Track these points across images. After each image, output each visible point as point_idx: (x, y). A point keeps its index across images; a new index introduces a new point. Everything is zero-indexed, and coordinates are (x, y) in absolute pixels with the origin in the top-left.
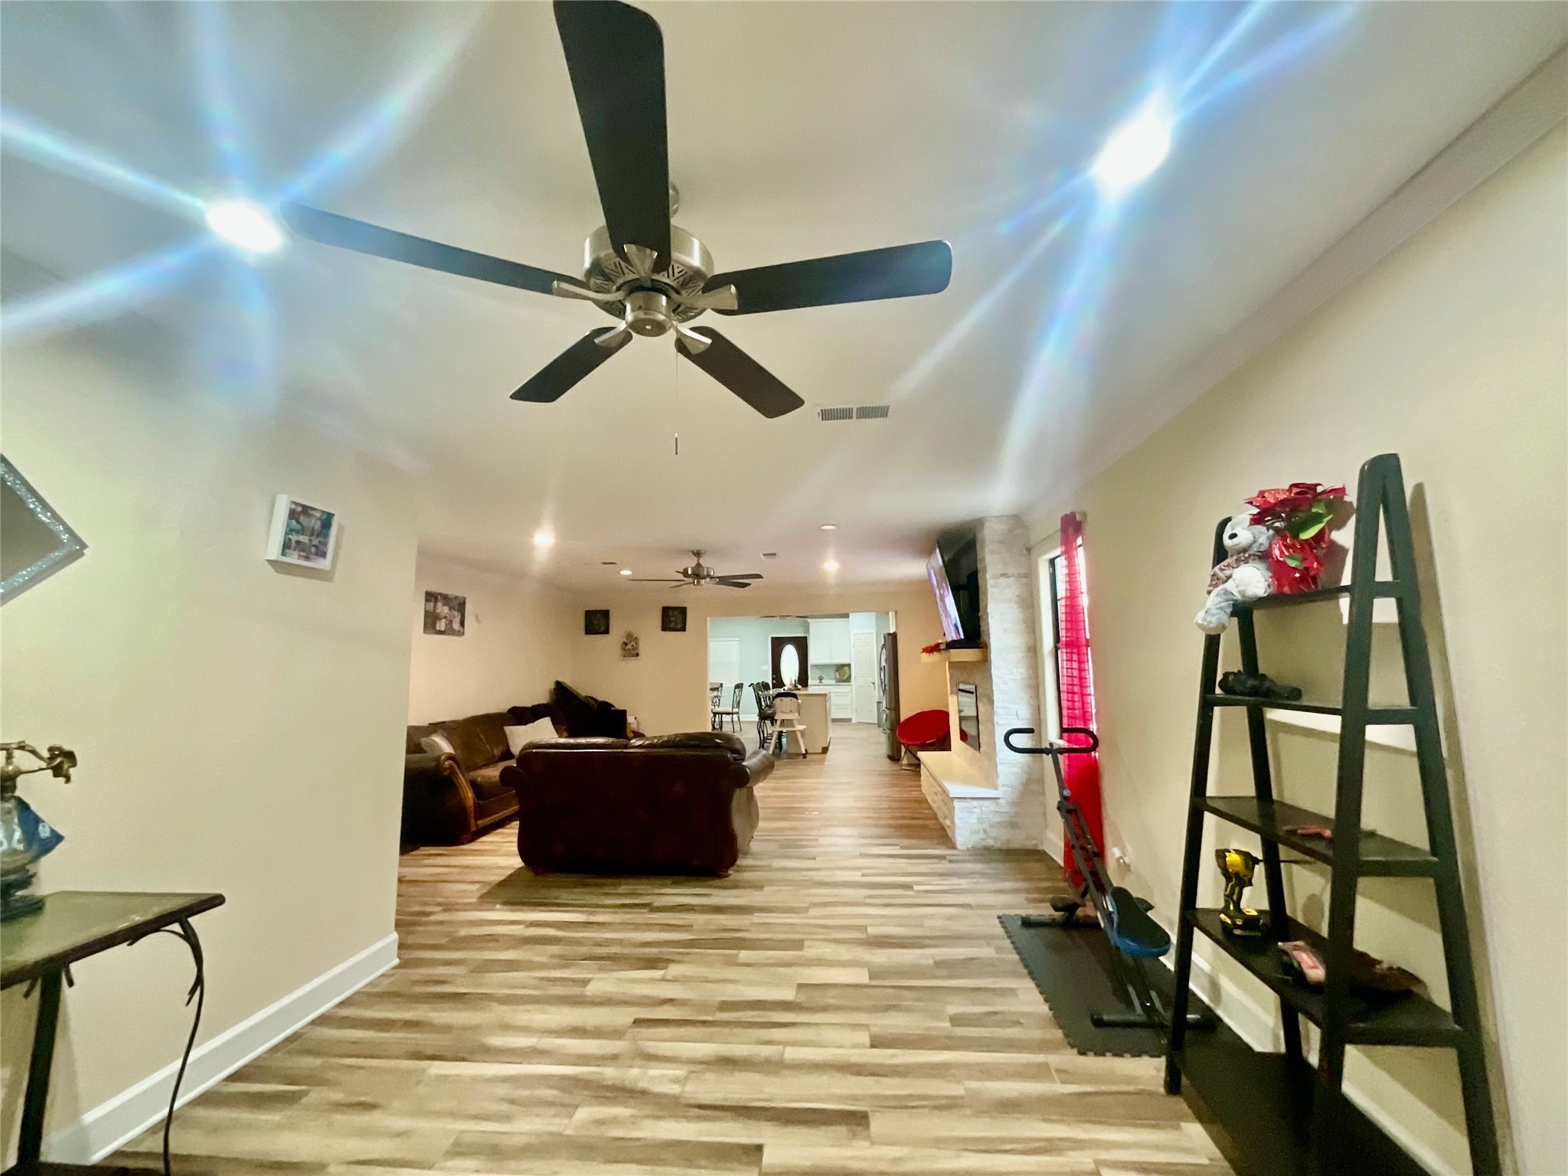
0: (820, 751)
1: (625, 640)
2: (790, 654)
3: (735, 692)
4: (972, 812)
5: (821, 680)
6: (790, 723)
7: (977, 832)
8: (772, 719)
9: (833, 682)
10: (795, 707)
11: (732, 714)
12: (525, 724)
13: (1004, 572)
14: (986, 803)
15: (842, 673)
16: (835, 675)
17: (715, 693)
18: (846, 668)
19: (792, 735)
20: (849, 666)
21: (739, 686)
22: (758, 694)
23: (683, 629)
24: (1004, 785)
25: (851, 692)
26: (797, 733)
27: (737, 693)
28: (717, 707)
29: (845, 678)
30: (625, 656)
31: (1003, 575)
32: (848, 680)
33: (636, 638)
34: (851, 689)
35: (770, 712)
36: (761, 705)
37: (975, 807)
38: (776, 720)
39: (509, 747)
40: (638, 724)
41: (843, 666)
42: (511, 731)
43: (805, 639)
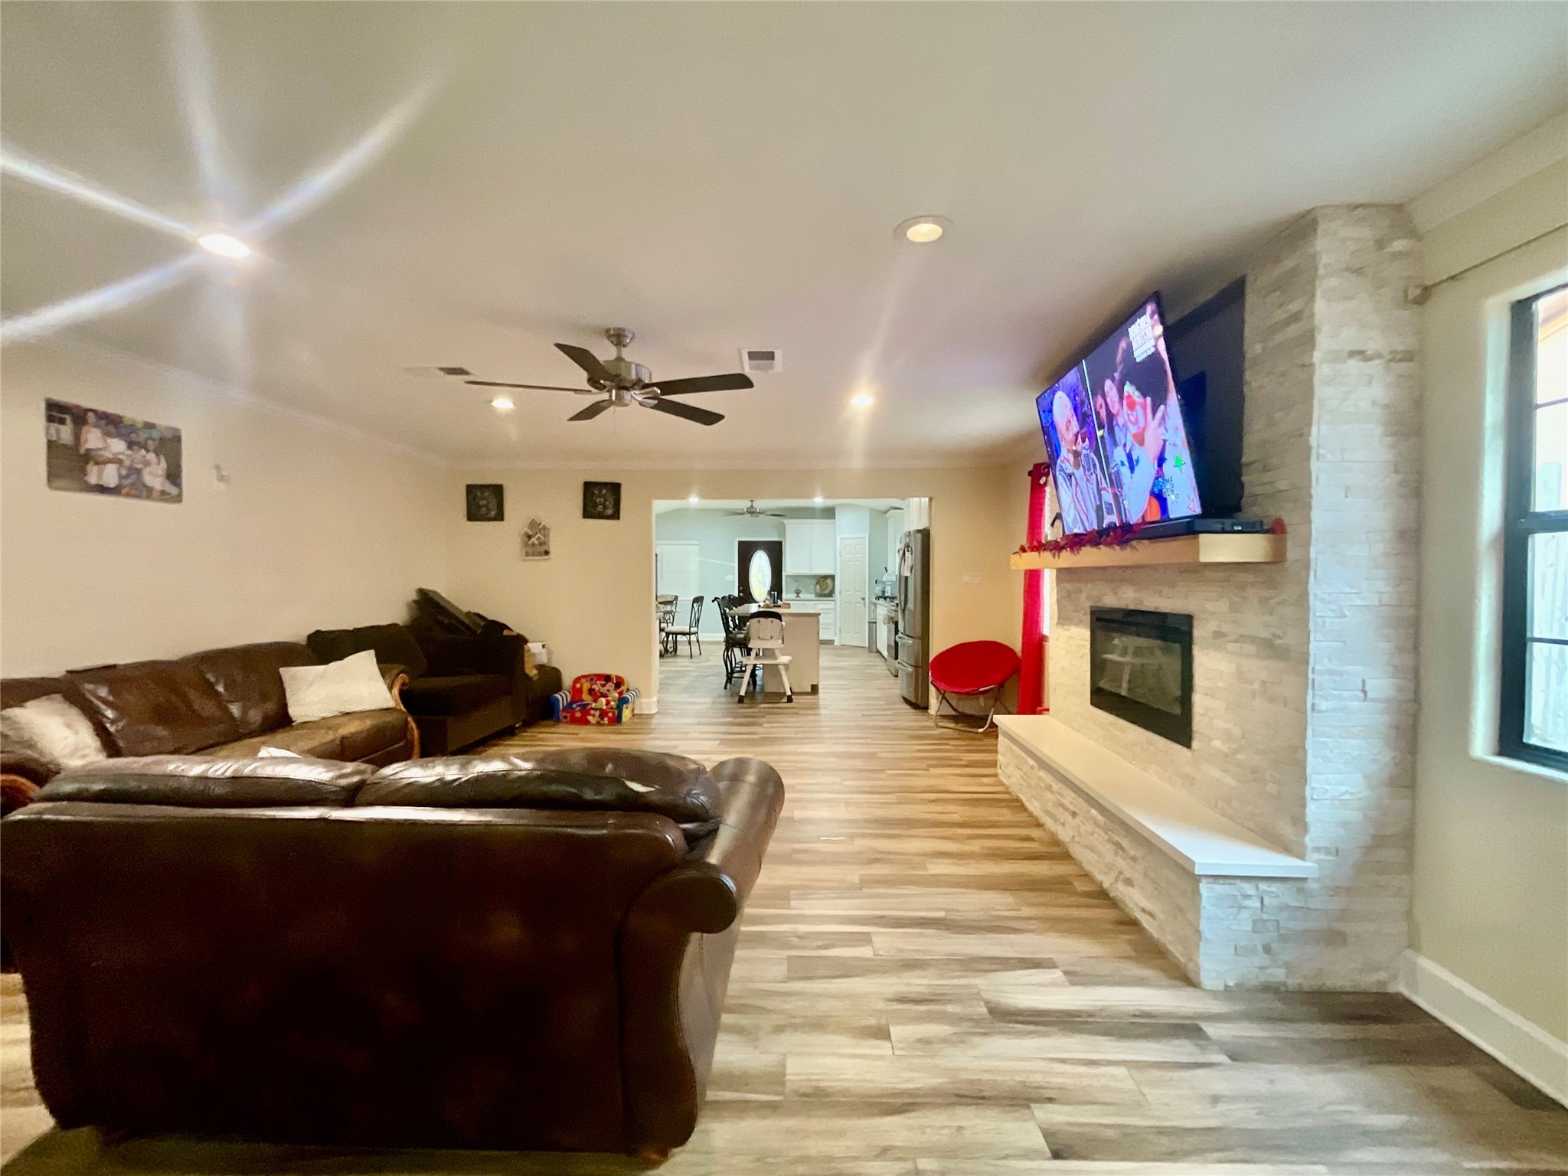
0: (809, 689)
1: (526, 529)
2: (760, 563)
3: (693, 606)
4: (1241, 908)
5: (798, 594)
6: (769, 653)
7: (1249, 951)
8: (744, 645)
9: (812, 596)
10: (777, 632)
11: (689, 634)
12: (326, 662)
13: (1355, 348)
14: (1274, 888)
15: (824, 585)
16: (815, 588)
17: (668, 608)
18: (829, 581)
19: (773, 670)
20: (833, 577)
21: (698, 600)
22: (725, 611)
23: (616, 516)
24: (1317, 849)
25: (835, 610)
26: (780, 667)
27: (696, 608)
28: (670, 625)
29: (826, 592)
30: (527, 554)
31: (1352, 354)
32: (831, 594)
33: (544, 528)
34: (835, 604)
35: (742, 636)
36: (729, 626)
37: (1248, 897)
38: (751, 649)
39: (285, 706)
40: (550, 654)
41: (825, 577)
42: (293, 677)
43: (780, 543)
